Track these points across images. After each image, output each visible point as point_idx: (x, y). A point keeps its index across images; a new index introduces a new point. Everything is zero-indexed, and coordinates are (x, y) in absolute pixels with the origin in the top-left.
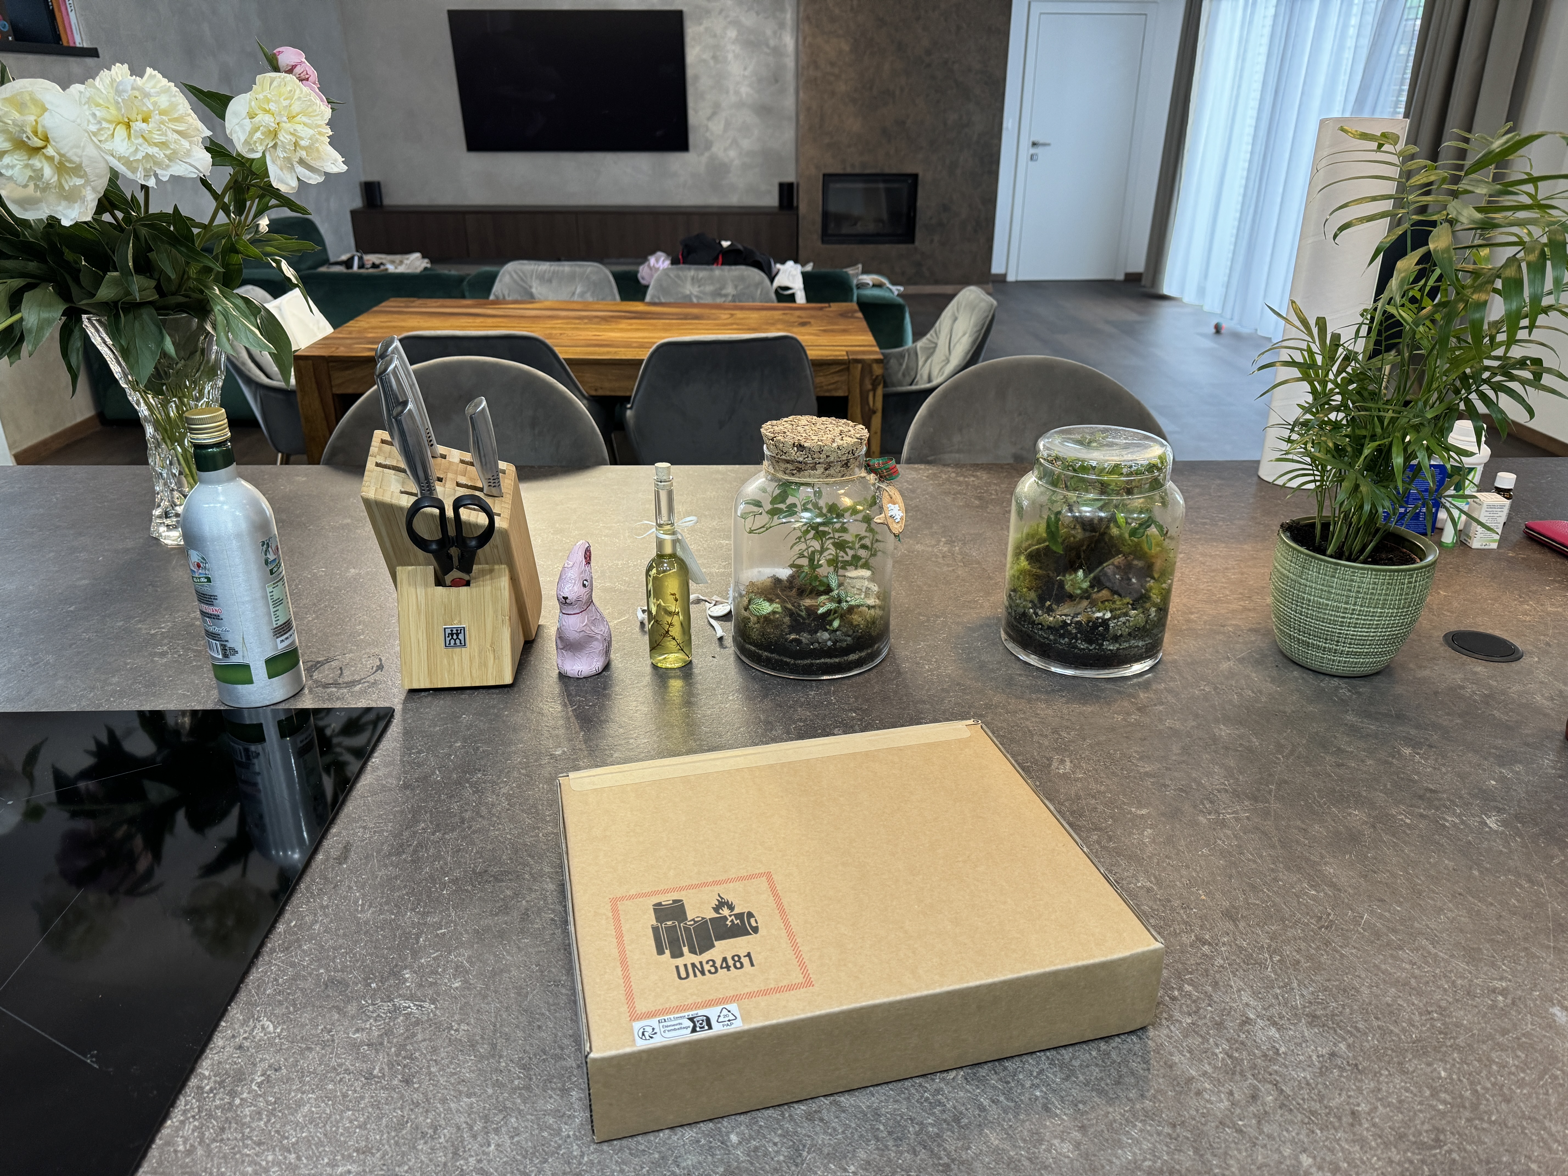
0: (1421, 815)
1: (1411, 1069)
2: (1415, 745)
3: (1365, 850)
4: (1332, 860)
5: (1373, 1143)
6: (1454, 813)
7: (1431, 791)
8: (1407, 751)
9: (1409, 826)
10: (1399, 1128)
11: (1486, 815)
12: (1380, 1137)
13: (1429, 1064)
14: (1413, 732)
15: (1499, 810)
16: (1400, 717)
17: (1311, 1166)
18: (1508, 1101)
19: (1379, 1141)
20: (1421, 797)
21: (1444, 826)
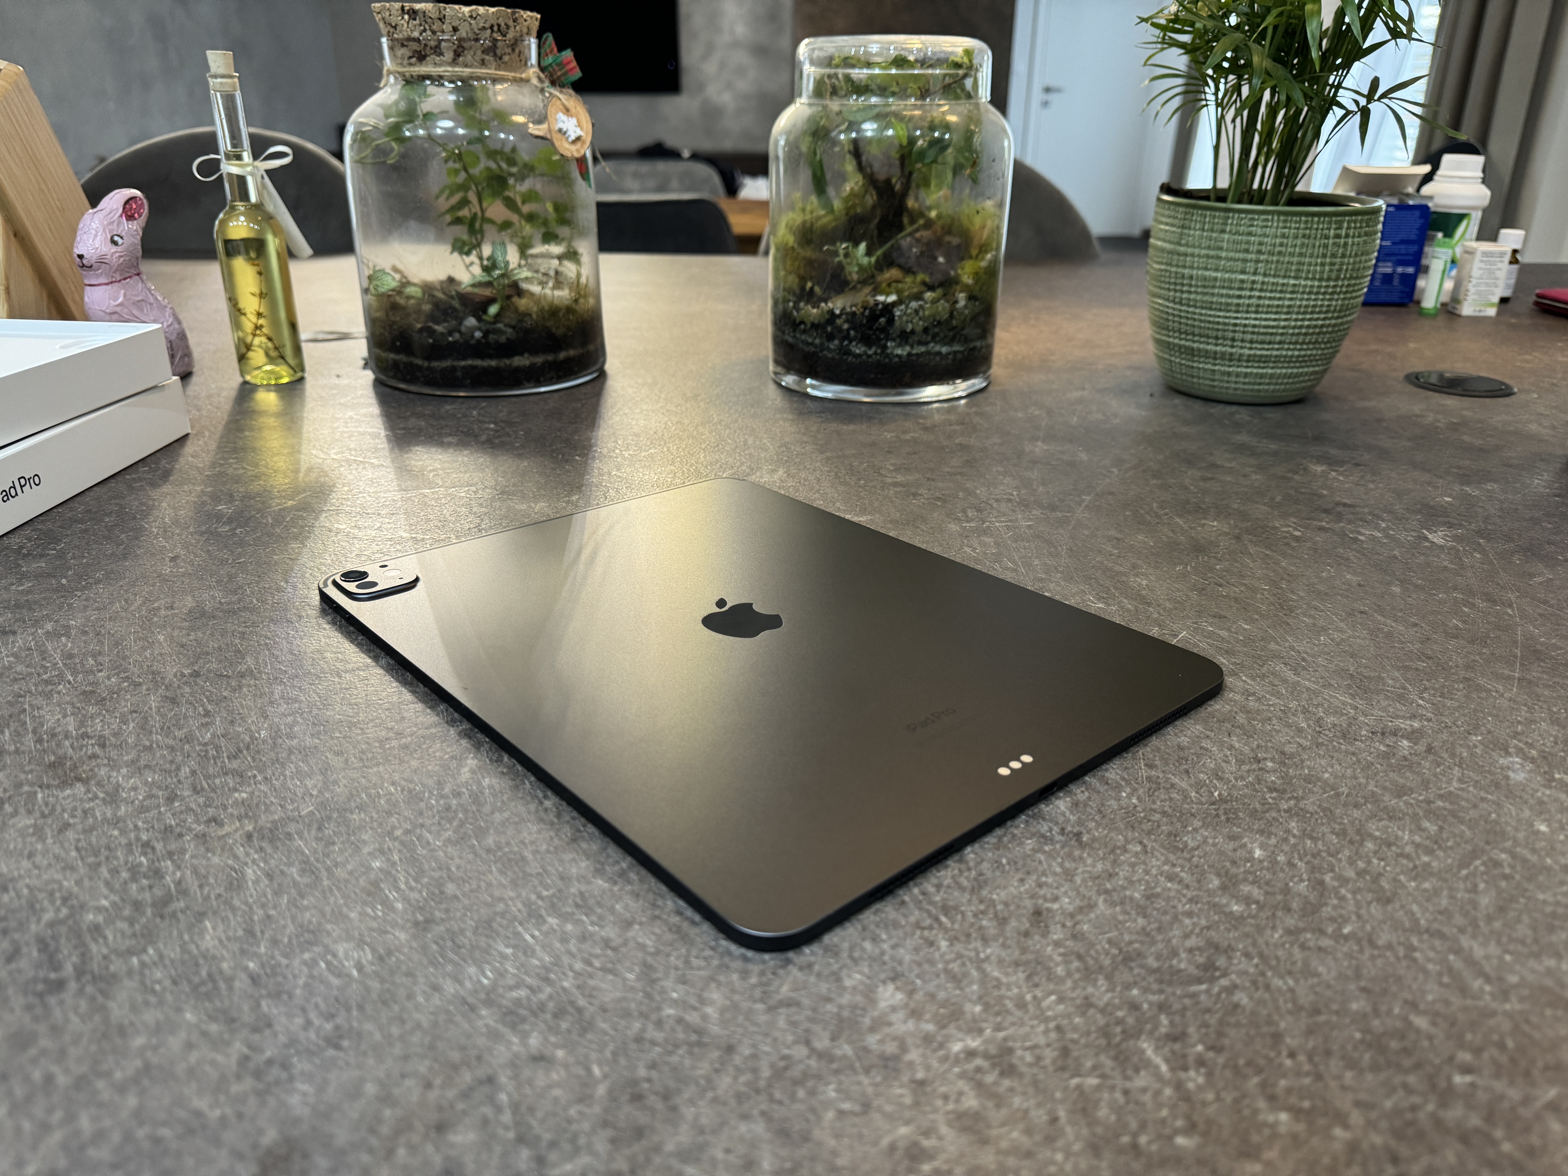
0: (1321, 529)
1: (1191, 844)
2: (1332, 463)
3: (1213, 561)
4: (1151, 571)
5: (1060, 970)
6: (1377, 528)
7: (1345, 505)
8: (1319, 469)
9: (1297, 539)
10: (1131, 943)
11: (1428, 530)
12: (1080, 957)
13: (1232, 838)
14: (1333, 452)
15: (1451, 526)
16: (1319, 439)
17: (894, 1009)
18: (1385, 900)
19: (1076, 964)
20: (1327, 511)
21: (1355, 540)
